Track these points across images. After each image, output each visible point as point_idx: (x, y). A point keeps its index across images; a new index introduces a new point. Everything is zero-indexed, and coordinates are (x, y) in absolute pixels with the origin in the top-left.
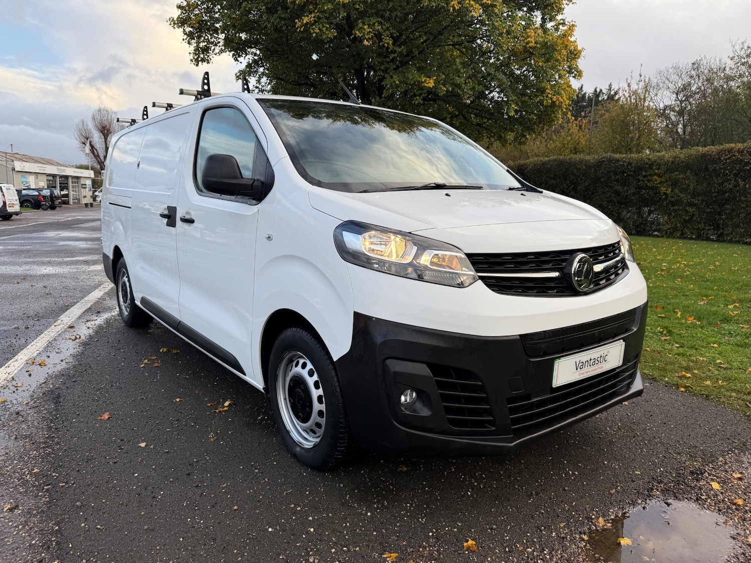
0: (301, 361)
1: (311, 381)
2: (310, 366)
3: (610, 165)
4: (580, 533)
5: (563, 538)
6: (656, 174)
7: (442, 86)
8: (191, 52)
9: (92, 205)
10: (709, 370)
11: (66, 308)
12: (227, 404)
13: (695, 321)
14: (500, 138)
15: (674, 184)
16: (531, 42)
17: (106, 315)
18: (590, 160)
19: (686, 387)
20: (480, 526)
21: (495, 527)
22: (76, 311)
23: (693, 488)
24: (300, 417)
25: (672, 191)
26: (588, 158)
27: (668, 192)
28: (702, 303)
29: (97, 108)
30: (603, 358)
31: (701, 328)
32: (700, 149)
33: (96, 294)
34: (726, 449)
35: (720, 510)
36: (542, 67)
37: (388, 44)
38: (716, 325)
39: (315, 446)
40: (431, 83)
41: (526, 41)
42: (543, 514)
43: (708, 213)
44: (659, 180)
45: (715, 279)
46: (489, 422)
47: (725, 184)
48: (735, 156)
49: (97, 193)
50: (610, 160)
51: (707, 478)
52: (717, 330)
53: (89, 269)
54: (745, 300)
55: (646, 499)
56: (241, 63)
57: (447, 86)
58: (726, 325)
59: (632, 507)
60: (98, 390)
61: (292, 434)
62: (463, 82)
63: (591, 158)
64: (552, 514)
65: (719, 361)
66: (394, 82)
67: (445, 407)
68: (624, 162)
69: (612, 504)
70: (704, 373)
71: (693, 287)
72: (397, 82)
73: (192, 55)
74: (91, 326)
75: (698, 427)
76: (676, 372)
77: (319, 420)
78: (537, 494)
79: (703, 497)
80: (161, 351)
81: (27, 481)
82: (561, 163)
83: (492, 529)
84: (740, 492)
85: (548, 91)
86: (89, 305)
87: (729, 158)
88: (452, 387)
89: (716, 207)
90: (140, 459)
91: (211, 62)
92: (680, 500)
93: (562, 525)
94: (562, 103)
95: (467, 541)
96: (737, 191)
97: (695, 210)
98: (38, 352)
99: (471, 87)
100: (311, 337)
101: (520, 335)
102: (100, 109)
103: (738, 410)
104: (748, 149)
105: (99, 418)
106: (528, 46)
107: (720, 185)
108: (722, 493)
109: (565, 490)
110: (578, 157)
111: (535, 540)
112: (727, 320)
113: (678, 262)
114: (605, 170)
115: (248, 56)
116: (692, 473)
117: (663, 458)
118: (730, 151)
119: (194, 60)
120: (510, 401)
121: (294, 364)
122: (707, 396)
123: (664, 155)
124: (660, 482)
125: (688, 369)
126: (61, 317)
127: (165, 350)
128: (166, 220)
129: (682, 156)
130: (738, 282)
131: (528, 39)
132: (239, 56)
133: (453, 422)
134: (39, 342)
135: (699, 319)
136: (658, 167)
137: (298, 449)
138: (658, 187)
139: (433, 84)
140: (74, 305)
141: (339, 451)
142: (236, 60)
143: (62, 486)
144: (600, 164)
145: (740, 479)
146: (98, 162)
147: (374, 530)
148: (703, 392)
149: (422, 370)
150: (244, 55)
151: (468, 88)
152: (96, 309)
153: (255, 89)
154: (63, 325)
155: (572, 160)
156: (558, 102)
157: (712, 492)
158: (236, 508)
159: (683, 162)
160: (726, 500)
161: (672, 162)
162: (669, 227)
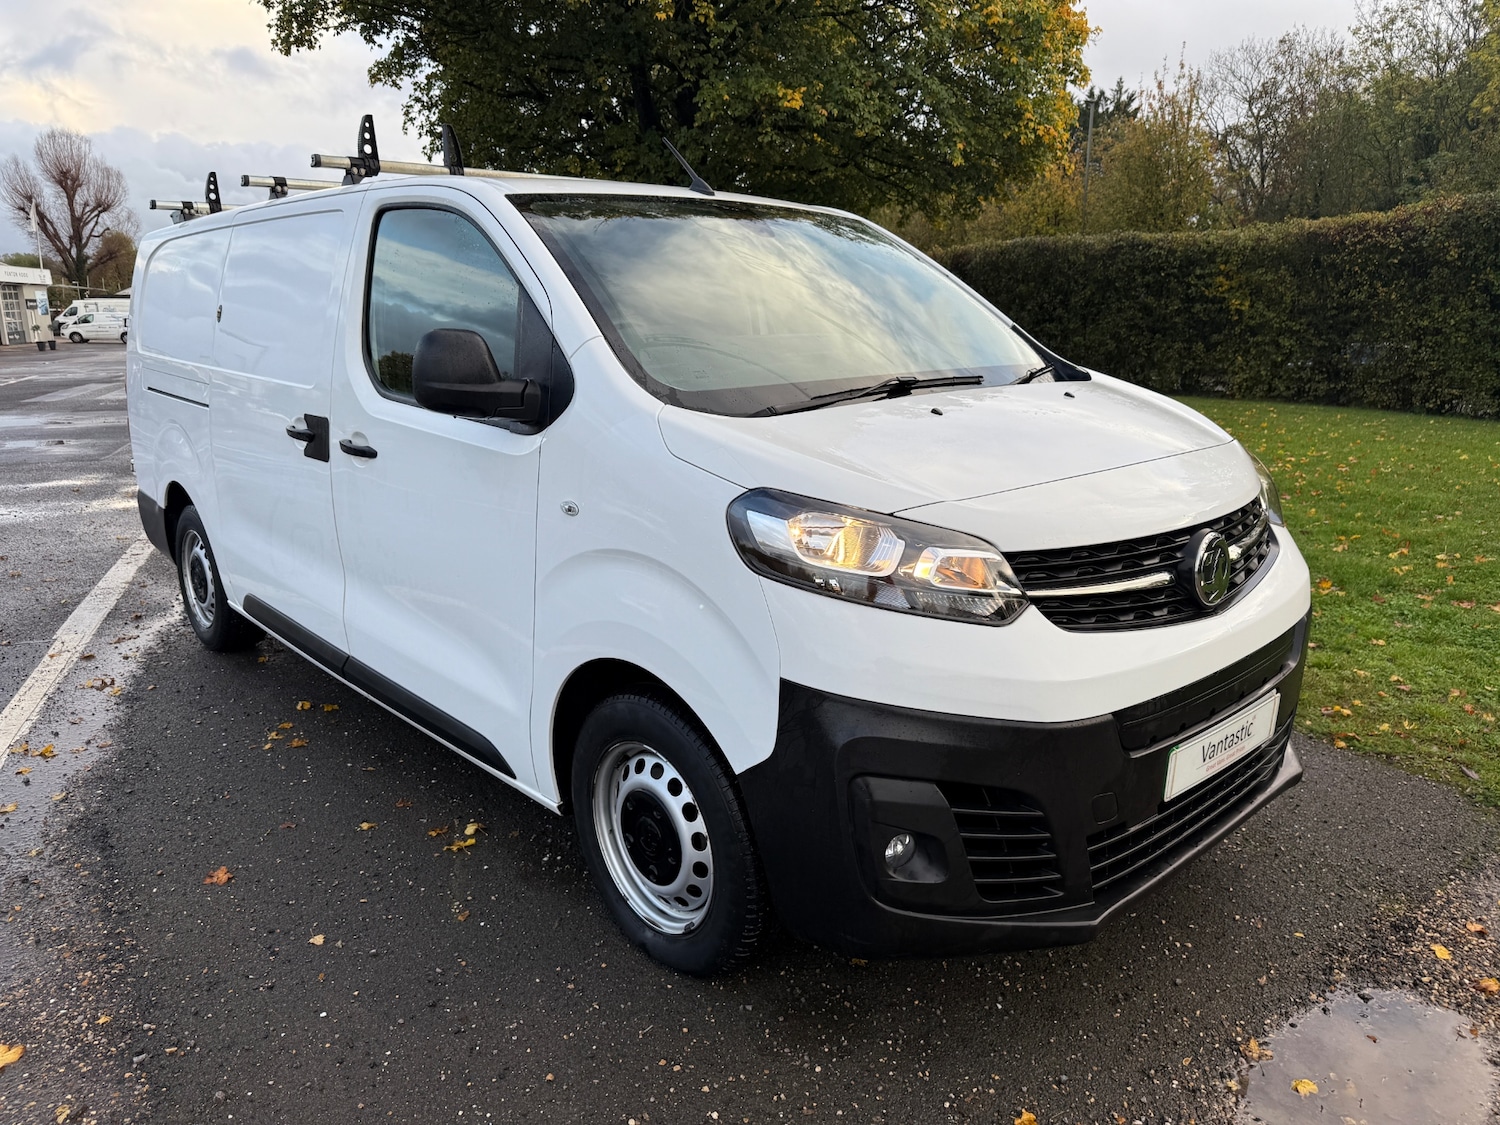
0: (650, 762)
1: (675, 805)
2: (670, 772)
3: (1134, 255)
4: (1222, 1076)
5: (1194, 1091)
6: (1220, 273)
7: (818, 107)
8: (273, 23)
9: (53, 345)
10: (1381, 698)
11: (61, 611)
12: (470, 830)
13: (1333, 588)
14: (924, 205)
15: (1256, 292)
16: (997, 14)
17: (157, 625)
18: (1093, 245)
19: (1347, 739)
20: (1036, 1078)
21: (1064, 1078)
22: (86, 618)
23: (1402, 961)
24: (652, 872)
25: (1251, 306)
26: (1090, 239)
27: (1243, 308)
28: (1340, 549)
29: (46, 130)
30: (1246, 731)
31: (1349, 604)
32: (1307, 222)
33: (121, 574)
34: (1445, 872)
35: (1459, 1005)
36: (1018, 65)
37: (707, 17)
38: (1374, 597)
39: (688, 931)
40: (796, 102)
41: (985, 12)
42: (1146, 1041)
43: (1319, 349)
44: (1227, 284)
45: (1354, 494)
46: (1052, 883)
47: (1353, 292)
48: (1371, 237)
49: (60, 319)
50: (1133, 245)
51: (1423, 936)
52: (1376, 607)
53: (90, 510)
54: (1418, 541)
55: (1324, 991)
56: (380, 46)
57: (828, 105)
58: (1391, 595)
59: (1302, 1010)
60: (188, 812)
61: (631, 902)
62: (861, 97)
63: (1096, 240)
64: (1162, 1039)
65: (1394, 678)
66: (720, 96)
67: (972, 863)
68: (1161, 248)
69: (1265, 1007)
70: (1371, 704)
71: (1316, 512)
72: (726, 97)
73: (274, 29)
74: (130, 653)
75: (1385, 825)
76: (1322, 704)
77: (696, 880)
78: (1127, 997)
79: (1425, 979)
80: (299, 707)
81: (90, 1045)
82: (1038, 251)
83: (1059, 1083)
84: (1487, 963)
85: (1028, 115)
86: (111, 603)
87: (1360, 242)
88: (986, 823)
89: (1333, 336)
90: (322, 975)
91: (317, 46)
92: (1383, 987)
93: (1186, 1062)
94: (1054, 138)
95: (1019, 1115)
96: (1374, 306)
97: (1294, 343)
98: (29, 724)
99: (876, 108)
100: (675, 718)
101: (1114, 714)
102: (53, 132)
103: (1448, 783)
104: (1397, 223)
105: (208, 881)
106: (990, 22)
107: (1342, 293)
108: (1455, 967)
109: (1176, 984)
110: (1070, 237)
111: (1144, 1099)
112: (1390, 585)
113: (1280, 458)
114: (1123, 263)
115: (394, 31)
116: (1395, 927)
117: (1338, 899)
118: (1362, 227)
119: (279, 42)
120: (1092, 840)
121: (632, 764)
122: (1389, 756)
123: (1236, 237)
124: (1342, 952)
125: (1340, 697)
126: (59, 633)
127: (307, 705)
128: (305, 444)
129: (1272, 237)
130: (1398, 501)
131: (990, 8)
132: (377, 32)
133: (986, 891)
134: (26, 697)
135: (1341, 584)
136: (1225, 258)
137: (649, 934)
138: (1224, 298)
139: (801, 103)
140: (79, 603)
141: (745, 945)
142: (369, 40)
143: (171, 1053)
144: (1114, 251)
145: (1481, 934)
146: (58, 250)
147: (838, 1106)
148: (1380, 749)
149: (927, 794)
150: (386, 30)
151: (872, 111)
152: (129, 611)
153: (413, 103)
154: (69, 655)
155: (1060, 244)
156: (1047, 137)
157: (1438, 967)
158: (550, 1077)
159: (1272, 249)
160: (1467, 982)
161: (1253, 249)
162: (1245, 377)
